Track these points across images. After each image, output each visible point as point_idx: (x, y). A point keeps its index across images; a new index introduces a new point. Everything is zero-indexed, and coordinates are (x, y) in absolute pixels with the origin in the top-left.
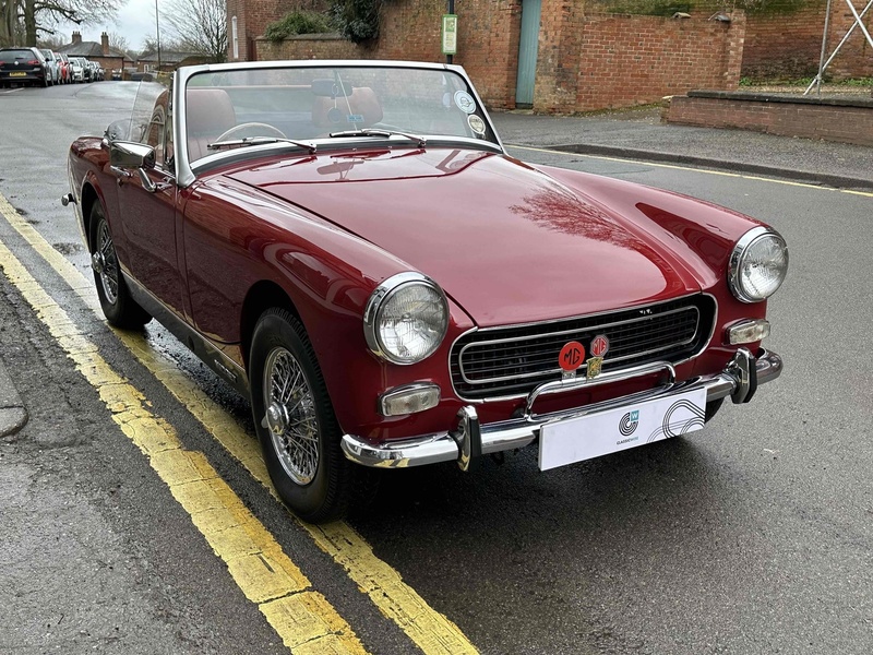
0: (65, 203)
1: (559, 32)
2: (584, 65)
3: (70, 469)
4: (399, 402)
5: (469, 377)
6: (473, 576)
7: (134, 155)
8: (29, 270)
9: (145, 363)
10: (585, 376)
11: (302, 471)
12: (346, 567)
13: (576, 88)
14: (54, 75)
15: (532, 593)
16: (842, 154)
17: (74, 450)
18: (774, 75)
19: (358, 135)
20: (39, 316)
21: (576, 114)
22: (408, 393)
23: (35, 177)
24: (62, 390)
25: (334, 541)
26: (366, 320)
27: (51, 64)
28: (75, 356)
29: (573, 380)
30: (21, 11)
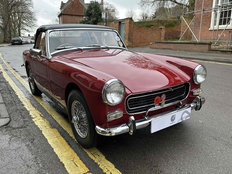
0: (22, 66)
1: (128, 31)
2: (133, 37)
3: (20, 135)
4: (112, 116)
5: (130, 107)
6: (135, 165)
7: (36, 52)
8: (14, 82)
9: (41, 104)
10: (161, 106)
11: (83, 134)
12: (98, 164)
13: (132, 42)
14: (24, 42)
15: (152, 169)
16: (189, 53)
17: (22, 129)
18: (170, 39)
19: (93, 46)
20: (16, 93)
21: (132, 47)
22: (115, 113)
23: (18, 62)
24: (20, 112)
25: (94, 155)
26: (102, 93)
27: (23, 40)
28: (24, 103)
29: (158, 107)
30: (17, 30)
